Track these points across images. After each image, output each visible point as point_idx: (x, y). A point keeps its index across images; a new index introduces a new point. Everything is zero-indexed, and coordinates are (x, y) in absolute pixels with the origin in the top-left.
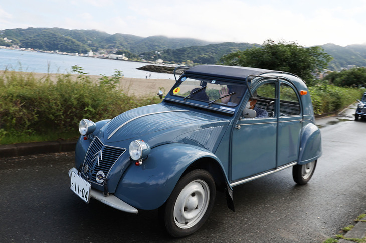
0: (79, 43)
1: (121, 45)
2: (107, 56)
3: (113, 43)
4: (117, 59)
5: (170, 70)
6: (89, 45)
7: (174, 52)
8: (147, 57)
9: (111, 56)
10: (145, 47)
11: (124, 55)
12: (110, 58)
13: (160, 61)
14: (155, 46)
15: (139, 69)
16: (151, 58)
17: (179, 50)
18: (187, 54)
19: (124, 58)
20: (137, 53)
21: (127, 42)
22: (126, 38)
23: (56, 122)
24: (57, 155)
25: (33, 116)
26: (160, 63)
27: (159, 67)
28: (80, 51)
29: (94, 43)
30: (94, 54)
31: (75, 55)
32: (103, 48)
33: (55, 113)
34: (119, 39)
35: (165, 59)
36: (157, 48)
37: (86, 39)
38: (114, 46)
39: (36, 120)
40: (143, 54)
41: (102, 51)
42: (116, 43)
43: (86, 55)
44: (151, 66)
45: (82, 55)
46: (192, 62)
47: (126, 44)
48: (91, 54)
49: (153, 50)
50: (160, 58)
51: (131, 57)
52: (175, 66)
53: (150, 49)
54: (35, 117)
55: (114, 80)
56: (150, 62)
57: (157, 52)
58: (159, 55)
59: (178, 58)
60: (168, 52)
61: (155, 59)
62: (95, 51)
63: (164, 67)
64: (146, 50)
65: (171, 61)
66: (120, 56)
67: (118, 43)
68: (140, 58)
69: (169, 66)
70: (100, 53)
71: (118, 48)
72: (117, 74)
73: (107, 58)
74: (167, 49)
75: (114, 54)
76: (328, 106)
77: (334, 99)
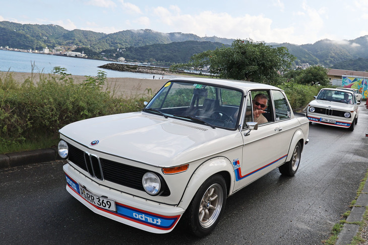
0: (33, 38)
1: (80, 41)
2: (65, 53)
3: (71, 39)
4: (76, 56)
5: (133, 68)
6: (45, 42)
7: (136, 50)
8: (108, 54)
9: (69, 53)
10: (106, 44)
11: (83, 52)
12: (68, 55)
13: (122, 59)
14: (117, 43)
15: (100, 67)
16: (112, 56)
17: (141, 48)
18: (150, 52)
19: (83, 55)
20: (98, 50)
21: (87, 38)
22: (86, 34)
23: (51, 128)
24: (52, 163)
25: (27, 122)
26: (122, 61)
27: (121, 65)
28: (35, 47)
29: (50, 39)
30: (50, 51)
31: (28, 52)
32: (60, 44)
33: (49, 118)
34: (79, 36)
35: (127, 58)
36: (119, 45)
37: (41, 34)
38: (72, 43)
39: (30, 126)
40: (104, 51)
41: (59, 47)
42: (75, 39)
43: (41, 52)
44: (113, 64)
45: (36, 51)
46: (154, 60)
47: (86, 40)
48: (46, 51)
49: (114, 47)
50: (122, 55)
51: (91, 55)
52: (138, 64)
53: (111, 46)
54: (29, 123)
55: (97, 81)
56: (111, 60)
57: (118, 50)
58: (121, 53)
59: (140, 55)
60: (129, 49)
61: (117, 57)
62: (52, 47)
63: (126, 65)
64: (107, 47)
65: (133, 59)
66: (80, 53)
67: (76, 39)
68: (102, 56)
69: (131, 64)
70: (57, 50)
71: (77, 44)
72: (101, 74)
73: (65, 55)
74: (129, 46)
75: (73, 51)
76: (295, 102)
77: (300, 97)
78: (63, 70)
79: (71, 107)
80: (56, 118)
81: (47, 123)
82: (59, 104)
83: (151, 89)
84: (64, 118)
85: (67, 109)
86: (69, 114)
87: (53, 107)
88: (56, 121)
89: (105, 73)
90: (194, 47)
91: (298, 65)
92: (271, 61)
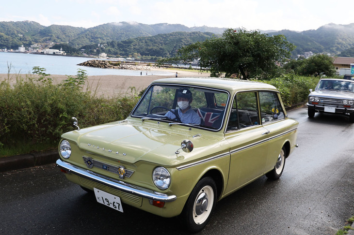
0: (7, 37)
1: (58, 38)
2: (42, 51)
3: (48, 36)
4: (54, 54)
5: (116, 65)
6: (20, 39)
7: (119, 45)
8: (89, 50)
9: (47, 50)
10: (86, 39)
11: (61, 49)
12: (45, 53)
13: (104, 54)
14: (97, 38)
15: (80, 65)
16: (93, 52)
17: (125, 42)
18: (134, 46)
19: (62, 52)
20: (77, 46)
21: (65, 34)
22: (63, 29)
23: (29, 132)
24: (32, 169)
25: (4, 127)
26: (103, 57)
27: (103, 61)
28: (10, 45)
29: (26, 36)
30: (26, 49)
31: (3, 51)
32: (36, 41)
33: (27, 122)
34: (56, 32)
35: (110, 53)
36: (100, 40)
37: (16, 32)
38: (50, 40)
39: (8, 131)
40: (84, 47)
41: (36, 45)
42: (52, 36)
43: (17, 51)
44: (94, 60)
45: (12, 50)
46: (139, 55)
47: (64, 36)
48: (22, 49)
49: (95, 42)
50: (103, 51)
51: (70, 51)
52: (121, 59)
53: (92, 41)
54: (6, 128)
55: (77, 80)
56: (92, 56)
57: (99, 45)
58: (102, 48)
59: (124, 50)
60: (112, 44)
61: (98, 53)
62: (28, 45)
63: (109, 62)
64: (86, 42)
65: (116, 54)
66: (58, 51)
67: (54, 35)
68: (81, 52)
69: (113, 60)
70: (34, 48)
71: (54, 41)
72: (81, 73)
73: (42, 53)
74: (111, 41)
75: (50, 48)
76: (296, 96)
77: (302, 90)
78: (42, 71)
79: (49, 109)
80: (35, 122)
81: (25, 127)
82: (37, 107)
83: (134, 87)
84: (43, 121)
85: (46, 112)
86: (48, 117)
87: (31, 110)
88: (34, 124)
89: (85, 72)
90: (182, 39)
91: (300, 54)
92: (267, 51)
